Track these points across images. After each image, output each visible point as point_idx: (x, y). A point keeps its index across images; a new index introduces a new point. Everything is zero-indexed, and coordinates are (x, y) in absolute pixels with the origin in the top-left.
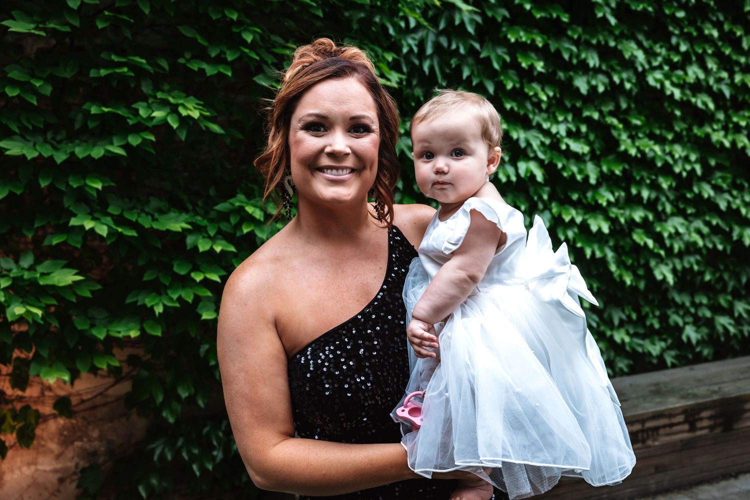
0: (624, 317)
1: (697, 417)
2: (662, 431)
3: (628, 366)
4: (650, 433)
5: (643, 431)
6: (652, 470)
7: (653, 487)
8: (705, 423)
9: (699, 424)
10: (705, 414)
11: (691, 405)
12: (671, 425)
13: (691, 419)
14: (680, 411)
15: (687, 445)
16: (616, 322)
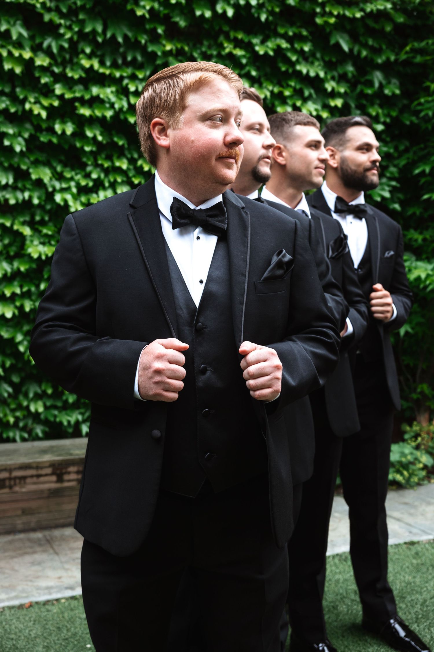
0: (39, 391)
1: (64, 471)
2: (29, 480)
3: (44, 432)
4: (18, 481)
5: (10, 479)
6: (19, 512)
7: (20, 527)
8: (73, 476)
9: (66, 477)
10: (72, 469)
11: (58, 461)
12: (39, 476)
13: (58, 472)
14: (47, 464)
15: (55, 493)
16: (31, 395)
